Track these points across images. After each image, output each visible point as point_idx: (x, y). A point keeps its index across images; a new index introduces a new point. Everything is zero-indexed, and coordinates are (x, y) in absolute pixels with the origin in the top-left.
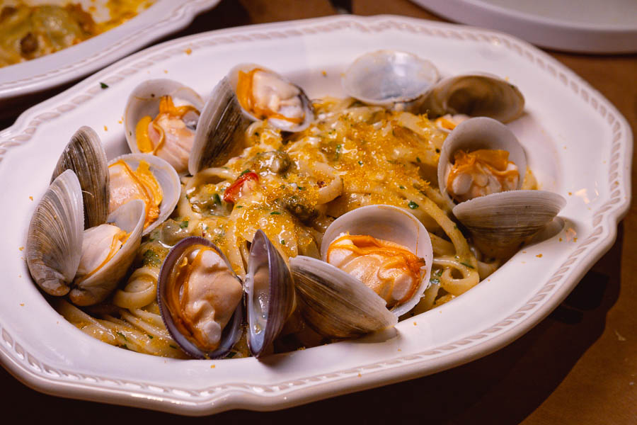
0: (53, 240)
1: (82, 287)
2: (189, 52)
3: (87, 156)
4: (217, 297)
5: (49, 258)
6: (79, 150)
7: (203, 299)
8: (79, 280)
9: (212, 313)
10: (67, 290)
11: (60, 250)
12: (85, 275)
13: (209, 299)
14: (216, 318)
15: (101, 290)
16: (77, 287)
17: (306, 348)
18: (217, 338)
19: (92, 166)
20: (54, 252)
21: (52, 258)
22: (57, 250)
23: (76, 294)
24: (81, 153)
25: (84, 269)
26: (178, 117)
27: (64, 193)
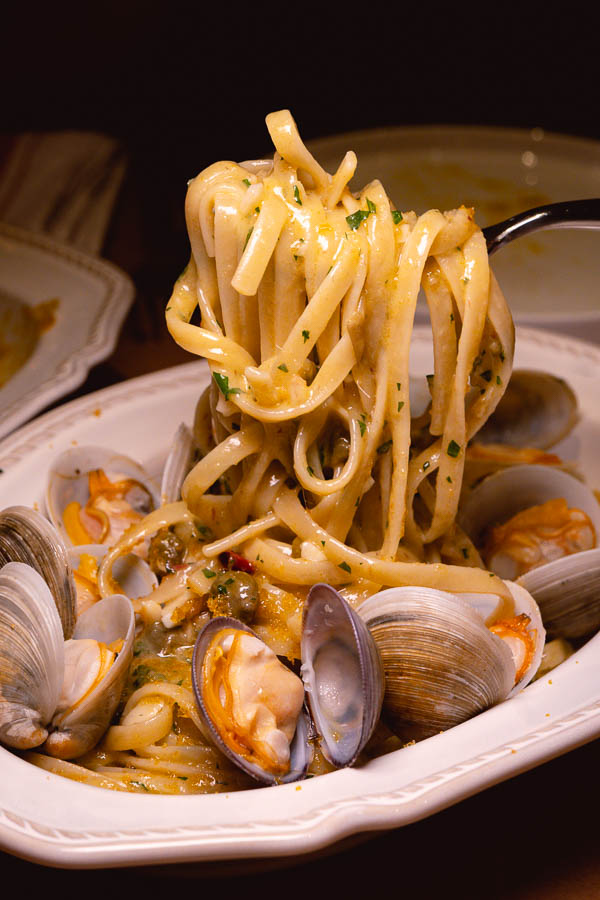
0: (17, 661)
1: (65, 728)
2: (97, 413)
3: (30, 543)
4: (274, 696)
5: (13, 690)
6: (14, 538)
7: (256, 701)
8: (60, 716)
9: (272, 721)
10: (45, 734)
11: (30, 674)
12: (68, 707)
13: (263, 700)
14: (280, 725)
15: (93, 727)
16: (57, 729)
17: (417, 742)
18: (285, 752)
19: (42, 555)
20: (21, 678)
21: (19, 688)
22: (25, 675)
23: (59, 738)
24: (18, 543)
25: (65, 698)
26: (119, 496)
27: (18, 591)
